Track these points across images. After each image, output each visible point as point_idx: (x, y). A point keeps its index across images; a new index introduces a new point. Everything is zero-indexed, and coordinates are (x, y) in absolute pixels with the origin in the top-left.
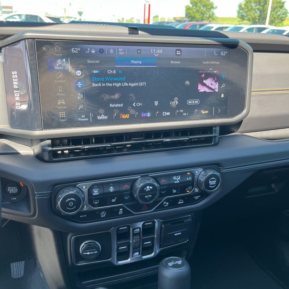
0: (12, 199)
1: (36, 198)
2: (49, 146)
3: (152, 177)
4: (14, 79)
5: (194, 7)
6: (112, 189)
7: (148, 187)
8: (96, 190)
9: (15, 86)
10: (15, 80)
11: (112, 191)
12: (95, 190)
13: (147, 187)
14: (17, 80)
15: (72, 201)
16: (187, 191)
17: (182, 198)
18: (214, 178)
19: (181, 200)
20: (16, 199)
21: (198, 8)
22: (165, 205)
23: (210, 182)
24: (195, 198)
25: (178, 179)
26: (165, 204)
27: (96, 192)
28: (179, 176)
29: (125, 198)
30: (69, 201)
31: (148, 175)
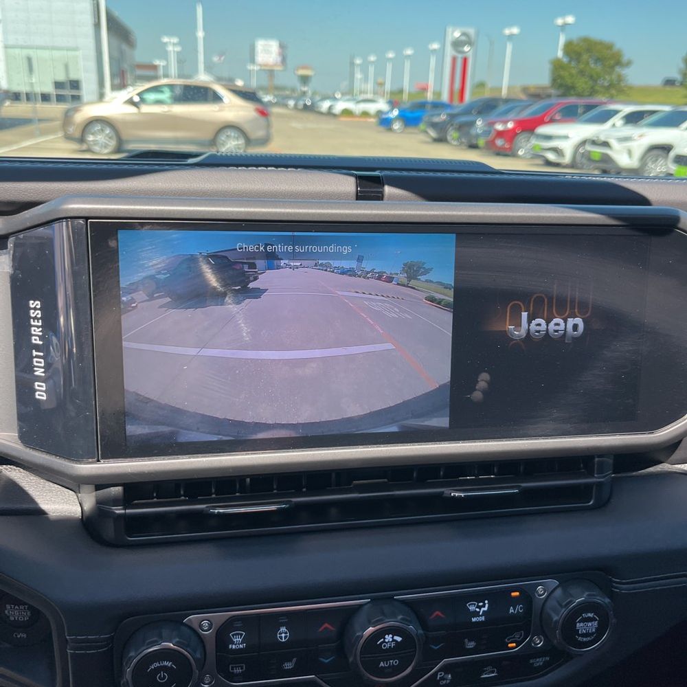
0: (16, 635)
1: (69, 651)
2: (115, 501)
3: (403, 602)
4: (34, 322)
5: (573, 64)
6: (283, 635)
7: (388, 638)
8: (238, 634)
9: (35, 340)
10: (36, 323)
11: (284, 640)
12: (236, 634)
13: (386, 636)
14: (40, 324)
15: (165, 668)
16: (510, 645)
17: (494, 663)
18: (590, 615)
19: (489, 668)
20: (25, 636)
21: (582, 66)
22: (439, 681)
23: (578, 624)
24: (533, 663)
25: (483, 609)
26: (443, 679)
27: (238, 641)
28: (486, 602)
29: (322, 659)
30: (158, 670)
31: (391, 598)
